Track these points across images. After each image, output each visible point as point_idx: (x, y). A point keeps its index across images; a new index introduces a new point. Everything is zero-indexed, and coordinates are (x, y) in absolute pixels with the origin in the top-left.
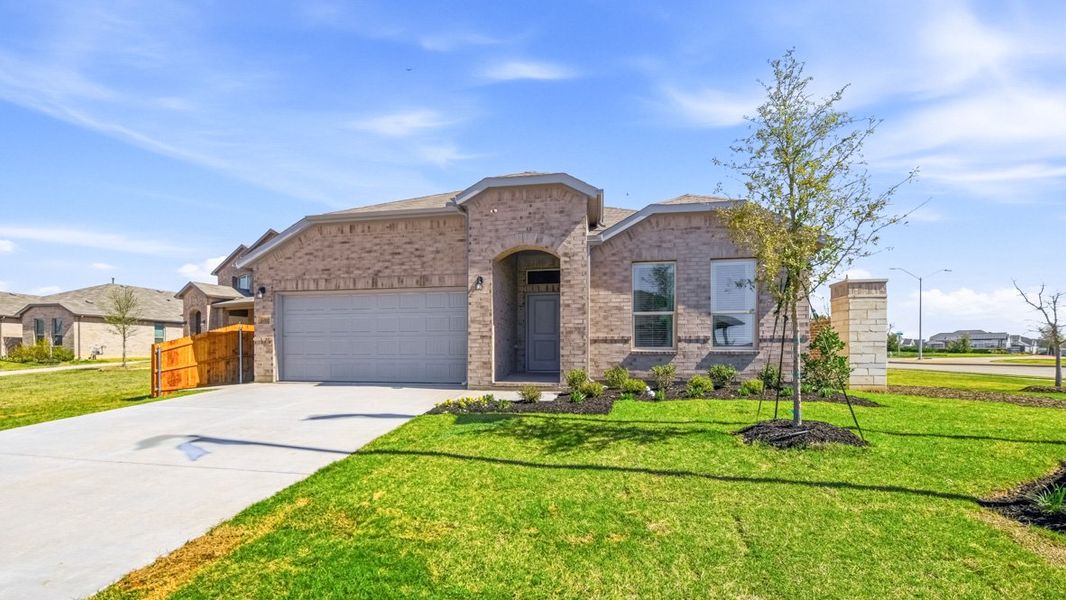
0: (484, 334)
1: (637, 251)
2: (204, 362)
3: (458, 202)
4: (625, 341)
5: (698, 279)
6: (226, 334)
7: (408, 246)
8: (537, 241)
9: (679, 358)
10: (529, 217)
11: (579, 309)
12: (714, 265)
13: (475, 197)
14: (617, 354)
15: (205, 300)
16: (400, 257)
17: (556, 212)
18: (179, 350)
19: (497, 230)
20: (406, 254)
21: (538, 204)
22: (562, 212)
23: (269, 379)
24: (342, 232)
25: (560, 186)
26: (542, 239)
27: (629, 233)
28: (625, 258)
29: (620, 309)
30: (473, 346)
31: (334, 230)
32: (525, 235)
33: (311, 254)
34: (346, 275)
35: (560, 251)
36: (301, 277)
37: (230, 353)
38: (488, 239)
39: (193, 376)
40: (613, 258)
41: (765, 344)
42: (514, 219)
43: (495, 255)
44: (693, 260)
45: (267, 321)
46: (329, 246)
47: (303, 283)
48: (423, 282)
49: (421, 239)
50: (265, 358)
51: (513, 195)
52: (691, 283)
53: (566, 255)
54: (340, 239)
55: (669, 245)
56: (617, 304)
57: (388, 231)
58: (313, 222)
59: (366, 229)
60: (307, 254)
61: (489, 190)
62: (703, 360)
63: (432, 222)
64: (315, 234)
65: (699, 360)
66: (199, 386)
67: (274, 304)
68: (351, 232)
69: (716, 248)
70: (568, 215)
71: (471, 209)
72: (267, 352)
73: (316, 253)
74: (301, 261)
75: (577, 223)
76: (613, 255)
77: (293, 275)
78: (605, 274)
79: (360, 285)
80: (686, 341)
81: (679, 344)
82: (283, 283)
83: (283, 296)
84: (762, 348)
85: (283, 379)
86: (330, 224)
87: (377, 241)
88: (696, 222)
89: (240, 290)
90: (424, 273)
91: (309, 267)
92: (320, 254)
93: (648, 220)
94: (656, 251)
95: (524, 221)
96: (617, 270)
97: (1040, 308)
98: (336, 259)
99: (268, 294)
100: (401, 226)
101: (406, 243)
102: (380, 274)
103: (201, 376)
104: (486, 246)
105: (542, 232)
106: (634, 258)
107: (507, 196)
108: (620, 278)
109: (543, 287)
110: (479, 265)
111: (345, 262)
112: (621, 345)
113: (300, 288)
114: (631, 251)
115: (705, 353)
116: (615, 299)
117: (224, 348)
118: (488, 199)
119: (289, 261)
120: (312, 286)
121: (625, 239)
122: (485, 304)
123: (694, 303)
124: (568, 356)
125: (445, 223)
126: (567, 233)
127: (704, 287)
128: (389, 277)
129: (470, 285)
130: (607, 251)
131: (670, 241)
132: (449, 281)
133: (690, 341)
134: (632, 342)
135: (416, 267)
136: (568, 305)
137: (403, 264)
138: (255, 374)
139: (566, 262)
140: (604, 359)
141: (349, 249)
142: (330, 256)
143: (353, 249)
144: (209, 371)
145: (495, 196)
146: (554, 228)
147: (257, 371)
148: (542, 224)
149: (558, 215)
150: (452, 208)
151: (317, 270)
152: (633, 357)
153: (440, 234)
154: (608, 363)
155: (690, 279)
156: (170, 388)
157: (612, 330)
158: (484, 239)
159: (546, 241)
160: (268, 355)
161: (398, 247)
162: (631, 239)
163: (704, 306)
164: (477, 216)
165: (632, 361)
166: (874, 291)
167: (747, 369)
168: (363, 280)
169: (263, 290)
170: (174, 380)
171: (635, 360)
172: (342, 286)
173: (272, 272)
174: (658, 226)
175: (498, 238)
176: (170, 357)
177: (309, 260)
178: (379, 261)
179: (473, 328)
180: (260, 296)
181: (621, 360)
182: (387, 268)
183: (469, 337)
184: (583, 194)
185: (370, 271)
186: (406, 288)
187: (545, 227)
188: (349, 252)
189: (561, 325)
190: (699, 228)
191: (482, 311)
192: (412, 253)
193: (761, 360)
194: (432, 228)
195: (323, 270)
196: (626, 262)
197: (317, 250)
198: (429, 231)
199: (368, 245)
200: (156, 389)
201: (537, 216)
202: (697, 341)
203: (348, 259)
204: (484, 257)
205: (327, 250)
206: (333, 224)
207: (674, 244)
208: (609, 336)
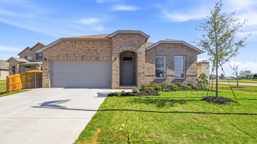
0: (117, 74)
1: (156, 52)
2: (24, 82)
3: (110, 37)
4: (153, 76)
5: (171, 60)
6: (31, 73)
7: (92, 48)
8: (132, 48)
9: (167, 80)
10: (129, 42)
11: (143, 67)
12: (175, 57)
13: (115, 35)
14: (152, 79)
15: (17, 63)
16: (90, 51)
17: (137, 41)
18: (16, 78)
19: (120, 45)
20: (92, 51)
21: (132, 39)
22: (138, 41)
23: (47, 87)
24: (72, 43)
25: (138, 34)
26: (133, 48)
27: (154, 48)
28: (153, 54)
29: (152, 67)
30: (114, 77)
31: (69, 43)
32: (128, 47)
33: (62, 49)
34: (73, 56)
35: (138, 51)
36: (59, 56)
37: (32, 79)
38: (118, 48)
39: (20, 86)
40: (150, 54)
41: (187, 77)
42: (125, 42)
43: (120, 52)
44: (170, 55)
45: (47, 69)
46: (68, 47)
47: (59, 58)
48: (97, 59)
49: (97, 47)
50: (46, 80)
51: (125, 36)
52: (170, 61)
53: (139, 53)
54: (71, 45)
55: (164, 51)
56: (151, 66)
57: (86, 44)
58: (63, 40)
59: (80, 43)
60: (60, 49)
61: (118, 34)
62: (173, 81)
63: (100, 42)
64: (63, 43)
65: (172, 81)
66: (22, 89)
67: (49, 64)
68: (75, 43)
69: (176, 53)
70: (140, 42)
71: (113, 38)
72: (47, 79)
73: (63, 49)
74: (59, 51)
75: (142, 44)
76: (150, 53)
77: (56, 55)
78: (148, 58)
79: (78, 59)
80: (168, 76)
81: (167, 77)
82: (52, 58)
83: (52, 62)
84: (187, 78)
85: (52, 87)
86: (68, 41)
87: (83, 46)
88: (171, 46)
89: (28, 60)
90: (98, 56)
91: (61, 53)
92: (65, 49)
93: (159, 45)
94: (161, 53)
95: (128, 43)
96: (151, 57)
97: (234, 69)
98: (70, 51)
99: (47, 61)
100: (91, 43)
101: (92, 47)
102: (84, 56)
103: (23, 86)
104: (117, 49)
105: (133, 46)
106: (156, 54)
107: (123, 36)
108: (152, 59)
109: (127, 61)
110: (115, 54)
111: (73, 52)
112: (152, 77)
113: (58, 59)
114: (155, 52)
115: (173, 79)
116: (151, 65)
117: (30, 77)
118: (118, 36)
119: (55, 51)
120: (62, 59)
121: (154, 49)
122: (117, 65)
123: (170, 66)
124: (140, 80)
125: (104, 42)
126: (139, 47)
127: (173, 62)
128: (87, 57)
129: (113, 60)
130: (149, 52)
131: (165, 50)
132: (105, 59)
133: (169, 76)
134: (155, 76)
135: (95, 54)
136: (140, 66)
137: (91, 53)
138: (43, 85)
139: (139, 55)
140: (148, 81)
141: (74, 48)
142: (68, 50)
143: (75, 48)
144: (25, 84)
145: (120, 36)
146: (136, 45)
147: (43, 84)
148: (133, 44)
149: (137, 42)
150: (107, 38)
151: (64, 54)
152: (155, 80)
153: (102, 45)
154: (149, 82)
155: (170, 60)
156: (13, 90)
157: (150, 73)
158: (117, 47)
159: (134, 49)
160: (47, 80)
161: (90, 48)
162: (155, 49)
163: (173, 67)
164: (115, 41)
165: (155, 81)
166: (207, 64)
167: (183, 83)
168: (79, 58)
169: (46, 60)
170: (14, 87)
171: (156, 81)
172: (72, 59)
173: (49, 54)
174: (162, 46)
175: (121, 47)
176: (13, 80)
177: (61, 51)
178: (84, 52)
179: (114, 72)
180: (45, 61)
181: (152, 81)
182: (86, 54)
183: (112, 74)
184: (144, 36)
185: (81, 55)
186: (92, 60)
187: (134, 45)
188: (74, 49)
189: (138, 71)
190: (172, 47)
191: (116, 67)
192: (94, 50)
193: (186, 81)
194: (100, 44)
195: (66, 54)
196: (154, 55)
197: (64, 48)
198: (99, 45)
199: (80, 48)
200: (8, 90)
201: (132, 42)
202: (171, 76)
203: (74, 51)
204: (117, 52)
205: (67, 49)
206: (69, 41)
207: (166, 51)
208: (150, 74)
